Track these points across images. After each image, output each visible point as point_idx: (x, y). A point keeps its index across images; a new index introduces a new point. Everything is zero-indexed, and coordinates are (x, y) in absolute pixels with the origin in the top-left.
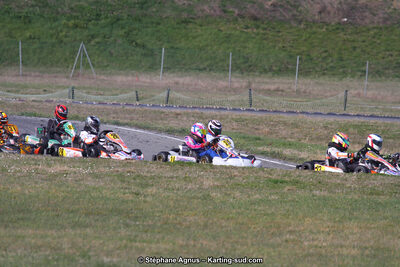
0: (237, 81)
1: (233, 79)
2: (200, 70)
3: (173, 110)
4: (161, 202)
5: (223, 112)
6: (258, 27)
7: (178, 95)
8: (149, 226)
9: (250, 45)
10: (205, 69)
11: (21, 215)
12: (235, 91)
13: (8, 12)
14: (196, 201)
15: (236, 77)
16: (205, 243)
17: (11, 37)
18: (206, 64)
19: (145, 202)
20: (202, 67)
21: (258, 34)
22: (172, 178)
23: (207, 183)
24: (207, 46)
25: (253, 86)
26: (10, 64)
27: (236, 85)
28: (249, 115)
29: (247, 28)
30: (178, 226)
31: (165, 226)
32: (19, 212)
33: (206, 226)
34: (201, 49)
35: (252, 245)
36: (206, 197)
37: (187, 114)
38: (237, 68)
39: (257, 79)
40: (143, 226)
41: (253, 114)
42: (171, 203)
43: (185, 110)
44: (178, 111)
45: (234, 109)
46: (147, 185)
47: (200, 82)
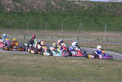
2: (117, 31)
3: (109, 43)
4: (105, 72)
7: (110, 39)
8: (102, 79)
10: (119, 31)
11: (62, 76)
13: (58, 14)
14: (116, 72)
17: (60, 21)
18: (119, 29)
19: (100, 72)
20: (118, 30)
22: (109, 64)
23: (119, 66)
26: (59, 29)
30: (111, 79)
31: (106, 79)
32: (62, 74)
34: (117, 24)
36: (119, 70)
40: (100, 79)
42: (108, 72)
46: (101, 67)
47: (117, 35)
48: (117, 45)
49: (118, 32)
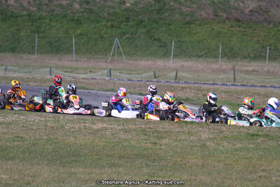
0: (225, 64)
1: (223, 64)
2: (199, 57)
3: (180, 85)
4: (172, 149)
5: (215, 86)
6: (240, 27)
7: (184, 74)
8: (163, 166)
9: (234, 39)
10: (202, 56)
11: (74, 158)
12: (224, 71)
13: (65, 16)
14: (196, 149)
15: (224, 62)
16: (202, 178)
17: (67, 34)
18: (203, 52)
19: (160, 149)
20: (200, 54)
21: (240, 31)
22: (179, 132)
23: (204, 136)
24: (204, 39)
25: (237, 68)
26: (67, 53)
27: (224, 67)
28: (233, 88)
29: (232, 27)
30: (184, 166)
31: (174, 166)
32: (73, 156)
33: (203, 166)
34: (199, 42)
35: (236, 179)
36: (203, 146)
37: (190, 88)
38: (225, 55)
39: (239, 63)
40: (160, 166)
41: (236, 88)
42: (179, 150)
43: (188, 85)
44: (184, 85)
45: (223, 84)
46: (162, 138)
47: (199, 65)
48: (199, 90)
49: (201, 60)
